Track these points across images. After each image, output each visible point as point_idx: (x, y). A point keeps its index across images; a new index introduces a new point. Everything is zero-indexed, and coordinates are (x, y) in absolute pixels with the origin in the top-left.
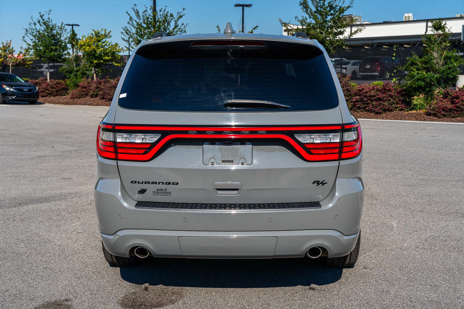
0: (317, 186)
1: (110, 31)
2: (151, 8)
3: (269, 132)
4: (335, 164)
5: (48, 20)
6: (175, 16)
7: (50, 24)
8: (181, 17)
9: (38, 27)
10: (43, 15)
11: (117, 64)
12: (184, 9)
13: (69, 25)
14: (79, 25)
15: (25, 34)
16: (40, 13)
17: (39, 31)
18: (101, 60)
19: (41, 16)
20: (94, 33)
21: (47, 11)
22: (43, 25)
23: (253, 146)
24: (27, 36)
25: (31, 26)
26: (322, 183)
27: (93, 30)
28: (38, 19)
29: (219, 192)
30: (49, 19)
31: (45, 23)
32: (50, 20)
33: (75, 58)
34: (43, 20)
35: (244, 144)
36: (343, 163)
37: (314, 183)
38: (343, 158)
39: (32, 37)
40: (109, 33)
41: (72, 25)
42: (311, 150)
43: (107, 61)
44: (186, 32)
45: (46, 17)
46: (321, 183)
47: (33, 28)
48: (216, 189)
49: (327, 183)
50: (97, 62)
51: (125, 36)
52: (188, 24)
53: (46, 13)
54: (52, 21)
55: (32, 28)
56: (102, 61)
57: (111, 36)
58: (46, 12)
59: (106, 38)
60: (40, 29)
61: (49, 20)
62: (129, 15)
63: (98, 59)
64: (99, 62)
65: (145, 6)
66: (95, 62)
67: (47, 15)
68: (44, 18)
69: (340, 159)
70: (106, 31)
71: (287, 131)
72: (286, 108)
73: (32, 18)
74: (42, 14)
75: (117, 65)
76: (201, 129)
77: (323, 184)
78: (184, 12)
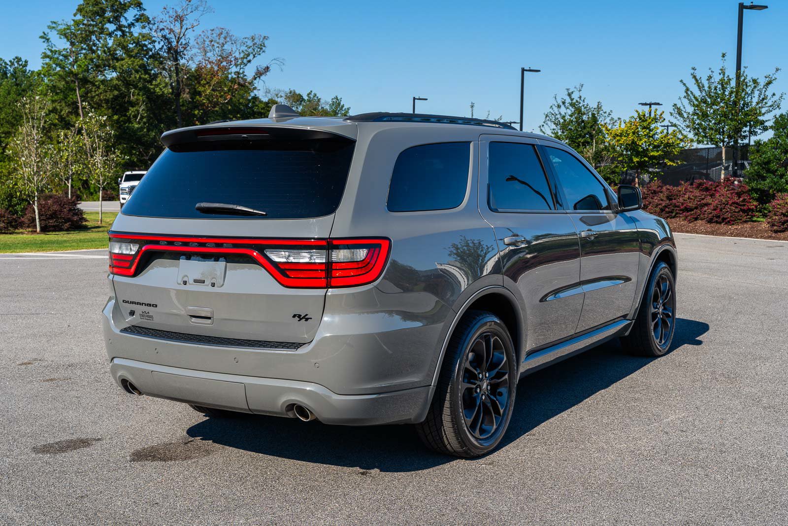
0: (299, 321)
1: (663, 112)
2: (720, 72)
3: (235, 246)
4: (321, 292)
5: (578, 100)
6: (762, 82)
7: (580, 105)
8: (769, 83)
9: (563, 110)
10: (572, 93)
11: (672, 164)
12: (777, 70)
13: (646, 104)
14: (660, 103)
15: (544, 122)
16: (568, 89)
17: (564, 117)
18: (645, 157)
19: (569, 95)
20: (636, 115)
21: (577, 87)
22: (570, 108)
23: (227, 262)
24: (547, 124)
25: (553, 109)
26: (306, 318)
27: (637, 111)
28: (562, 99)
29: (194, 319)
30: (580, 97)
31: (572, 105)
32: (582, 99)
33: (595, 156)
34: (572, 100)
35: (218, 261)
36: (331, 292)
37: (294, 316)
38: (333, 285)
39: (554, 126)
40: (661, 115)
41: (650, 105)
42: (286, 271)
43: (654, 157)
44: (780, 108)
45: (575, 96)
46: (304, 317)
47: (555, 113)
48: (190, 315)
49: (311, 318)
50: (638, 160)
51: (676, 118)
52: (785, 94)
53: (575, 90)
54: (585, 100)
55: (553, 113)
56: (647, 159)
57: (664, 119)
58: (575, 88)
59: (656, 122)
60: (565, 113)
61: (580, 99)
62: (684, 84)
63: (641, 156)
64: (643, 160)
65: (710, 69)
66: (635, 160)
67: (578, 92)
68: (573, 96)
69: (328, 286)
70: (657, 113)
71: (255, 244)
72: (262, 215)
73: (555, 98)
74: (570, 91)
75: (670, 165)
76: (186, 240)
77: (307, 320)
78: (777, 75)
